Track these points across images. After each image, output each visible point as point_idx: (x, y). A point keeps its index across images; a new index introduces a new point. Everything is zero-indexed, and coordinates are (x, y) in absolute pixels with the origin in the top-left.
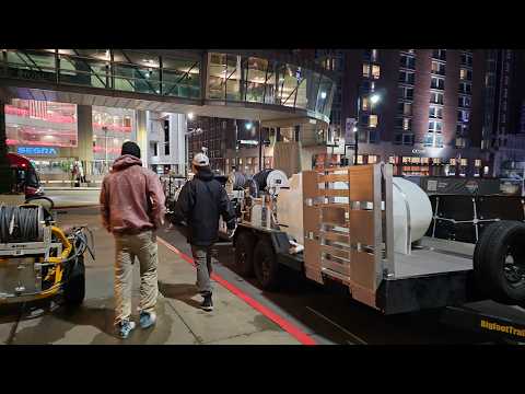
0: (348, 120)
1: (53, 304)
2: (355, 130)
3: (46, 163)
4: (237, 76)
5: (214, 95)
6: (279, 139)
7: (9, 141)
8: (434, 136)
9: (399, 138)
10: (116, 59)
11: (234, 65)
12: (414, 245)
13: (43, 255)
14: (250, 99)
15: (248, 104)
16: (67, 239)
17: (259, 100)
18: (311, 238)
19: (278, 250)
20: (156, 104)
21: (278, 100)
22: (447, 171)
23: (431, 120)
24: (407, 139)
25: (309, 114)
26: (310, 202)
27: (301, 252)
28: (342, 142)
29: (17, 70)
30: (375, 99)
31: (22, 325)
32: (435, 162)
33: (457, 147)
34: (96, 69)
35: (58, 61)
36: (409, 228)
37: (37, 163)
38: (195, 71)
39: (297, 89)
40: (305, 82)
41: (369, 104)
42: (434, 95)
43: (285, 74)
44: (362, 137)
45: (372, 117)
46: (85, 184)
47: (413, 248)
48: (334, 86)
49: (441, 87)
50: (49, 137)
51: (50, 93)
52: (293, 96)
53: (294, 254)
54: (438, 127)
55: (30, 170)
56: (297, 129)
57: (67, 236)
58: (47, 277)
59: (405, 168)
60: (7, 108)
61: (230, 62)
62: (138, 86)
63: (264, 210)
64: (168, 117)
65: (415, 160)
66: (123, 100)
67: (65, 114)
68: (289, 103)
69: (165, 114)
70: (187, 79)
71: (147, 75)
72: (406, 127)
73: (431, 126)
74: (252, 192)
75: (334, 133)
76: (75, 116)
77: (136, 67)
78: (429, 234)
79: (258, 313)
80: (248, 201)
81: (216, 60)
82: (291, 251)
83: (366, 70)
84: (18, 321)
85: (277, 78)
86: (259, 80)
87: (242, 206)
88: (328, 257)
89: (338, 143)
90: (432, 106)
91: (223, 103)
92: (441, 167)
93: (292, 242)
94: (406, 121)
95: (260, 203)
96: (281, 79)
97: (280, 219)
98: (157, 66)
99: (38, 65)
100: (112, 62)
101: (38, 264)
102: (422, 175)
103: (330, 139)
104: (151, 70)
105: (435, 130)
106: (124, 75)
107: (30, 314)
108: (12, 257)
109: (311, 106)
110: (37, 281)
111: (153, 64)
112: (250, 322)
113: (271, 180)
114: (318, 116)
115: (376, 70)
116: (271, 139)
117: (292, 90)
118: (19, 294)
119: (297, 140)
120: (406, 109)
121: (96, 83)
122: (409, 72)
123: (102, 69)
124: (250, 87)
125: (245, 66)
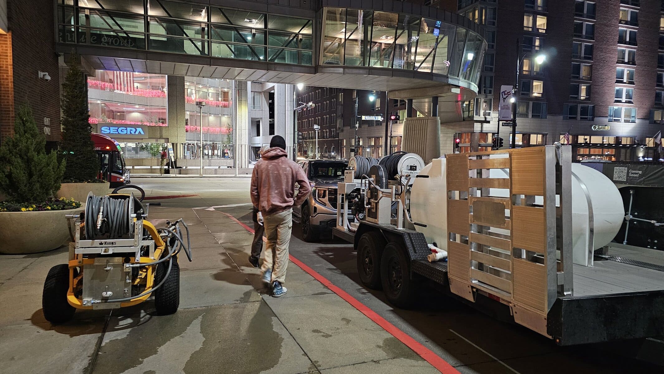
0: (504, 88)
1: (143, 313)
2: (513, 100)
3: (132, 145)
4: (359, 36)
5: (329, 60)
6: (411, 113)
7: (91, 120)
8: (623, 108)
9: (573, 111)
10: (214, 19)
11: (355, 22)
12: (599, 255)
13: (133, 254)
14: (375, 63)
15: (372, 71)
16: (159, 236)
17: (386, 64)
18: (458, 240)
19: (413, 256)
20: (259, 73)
21: (410, 64)
22: (641, 155)
23: (618, 87)
24: (584, 111)
25: (451, 81)
26: (456, 195)
27: (443, 260)
28: (494, 116)
29: (101, 36)
30: (541, 59)
31: (109, 337)
32: (624, 142)
33: (655, 122)
34: (190, 32)
35: (147, 25)
36: (592, 231)
37: (122, 145)
38: (307, 31)
39: (435, 49)
40: (446, 39)
41: (531, 66)
42: (623, 52)
43: (420, 30)
44: (521, 109)
45: (535, 83)
46: (176, 170)
47: (597, 258)
48: (485, 43)
49: (633, 41)
50: (136, 115)
51: (138, 63)
52: (430, 58)
53: (434, 262)
54: (629, 96)
55: (115, 153)
56: (435, 101)
57: (159, 232)
58: (138, 280)
59: (582, 151)
60: (90, 80)
61: (351, 18)
62: (238, 52)
63: (395, 205)
64: (273, 88)
65: (596, 140)
66: (221, 69)
67: (154, 87)
68: (425, 68)
69: (270, 85)
70: (298, 41)
71: (249, 38)
72: (583, 95)
73: (619, 94)
74: (379, 181)
75: (483, 105)
76: (166, 90)
77: (237, 29)
78: (618, 239)
79: (389, 336)
80: (374, 193)
81: (332, 17)
82: (431, 257)
83: (528, 22)
84: (104, 332)
85: (410, 36)
86: (386, 40)
87: (366, 199)
88: (481, 267)
89: (488, 118)
90: (620, 67)
91: (341, 70)
92: (632, 148)
93: (431, 246)
94: (583, 88)
95: (389, 195)
96: (414, 38)
97: (416, 216)
98: (262, 26)
99: (125, 29)
100: (209, 24)
101: (127, 265)
102: (605, 160)
103: (478, 114)
104: (254, 31)
105: (624, 99)
106: (222, 40)
107: (117, 324)
108: (99, 255)
109: (453, 70)
110: (126, 285)
111: (256, 24)
112: (379, 347)
113: (403, 166)
114: (463, 83)
115: (541, 22)
116: (400, 113)
117: (428, 50)
118: (105, 299)
119: (435, 115)
120: (584, 72)
121: (189, 49)
122: (587, 23)
123: (197, 33)
124: (375, 48)
125: (369, 22)
